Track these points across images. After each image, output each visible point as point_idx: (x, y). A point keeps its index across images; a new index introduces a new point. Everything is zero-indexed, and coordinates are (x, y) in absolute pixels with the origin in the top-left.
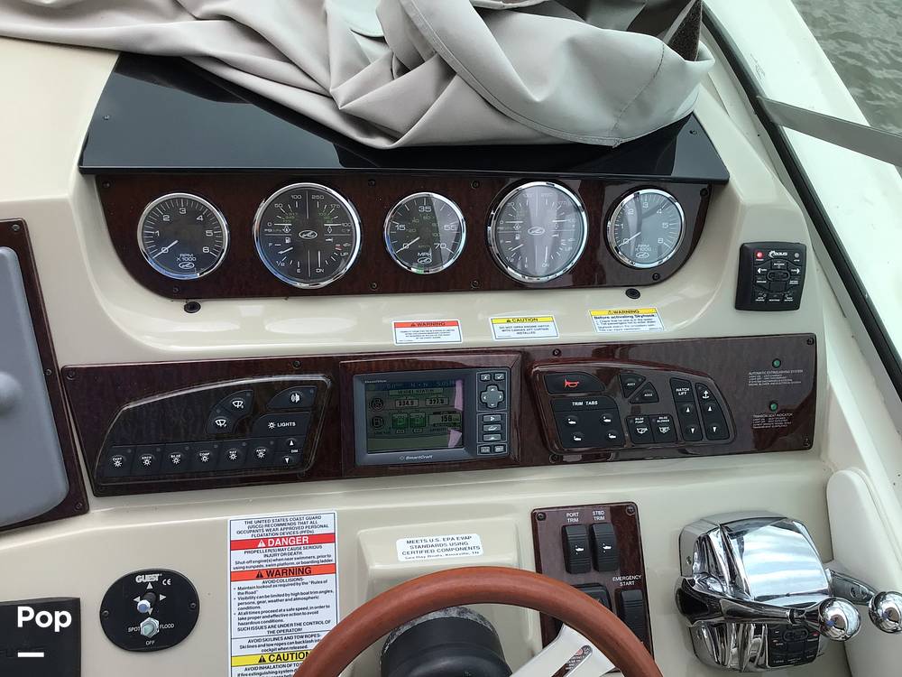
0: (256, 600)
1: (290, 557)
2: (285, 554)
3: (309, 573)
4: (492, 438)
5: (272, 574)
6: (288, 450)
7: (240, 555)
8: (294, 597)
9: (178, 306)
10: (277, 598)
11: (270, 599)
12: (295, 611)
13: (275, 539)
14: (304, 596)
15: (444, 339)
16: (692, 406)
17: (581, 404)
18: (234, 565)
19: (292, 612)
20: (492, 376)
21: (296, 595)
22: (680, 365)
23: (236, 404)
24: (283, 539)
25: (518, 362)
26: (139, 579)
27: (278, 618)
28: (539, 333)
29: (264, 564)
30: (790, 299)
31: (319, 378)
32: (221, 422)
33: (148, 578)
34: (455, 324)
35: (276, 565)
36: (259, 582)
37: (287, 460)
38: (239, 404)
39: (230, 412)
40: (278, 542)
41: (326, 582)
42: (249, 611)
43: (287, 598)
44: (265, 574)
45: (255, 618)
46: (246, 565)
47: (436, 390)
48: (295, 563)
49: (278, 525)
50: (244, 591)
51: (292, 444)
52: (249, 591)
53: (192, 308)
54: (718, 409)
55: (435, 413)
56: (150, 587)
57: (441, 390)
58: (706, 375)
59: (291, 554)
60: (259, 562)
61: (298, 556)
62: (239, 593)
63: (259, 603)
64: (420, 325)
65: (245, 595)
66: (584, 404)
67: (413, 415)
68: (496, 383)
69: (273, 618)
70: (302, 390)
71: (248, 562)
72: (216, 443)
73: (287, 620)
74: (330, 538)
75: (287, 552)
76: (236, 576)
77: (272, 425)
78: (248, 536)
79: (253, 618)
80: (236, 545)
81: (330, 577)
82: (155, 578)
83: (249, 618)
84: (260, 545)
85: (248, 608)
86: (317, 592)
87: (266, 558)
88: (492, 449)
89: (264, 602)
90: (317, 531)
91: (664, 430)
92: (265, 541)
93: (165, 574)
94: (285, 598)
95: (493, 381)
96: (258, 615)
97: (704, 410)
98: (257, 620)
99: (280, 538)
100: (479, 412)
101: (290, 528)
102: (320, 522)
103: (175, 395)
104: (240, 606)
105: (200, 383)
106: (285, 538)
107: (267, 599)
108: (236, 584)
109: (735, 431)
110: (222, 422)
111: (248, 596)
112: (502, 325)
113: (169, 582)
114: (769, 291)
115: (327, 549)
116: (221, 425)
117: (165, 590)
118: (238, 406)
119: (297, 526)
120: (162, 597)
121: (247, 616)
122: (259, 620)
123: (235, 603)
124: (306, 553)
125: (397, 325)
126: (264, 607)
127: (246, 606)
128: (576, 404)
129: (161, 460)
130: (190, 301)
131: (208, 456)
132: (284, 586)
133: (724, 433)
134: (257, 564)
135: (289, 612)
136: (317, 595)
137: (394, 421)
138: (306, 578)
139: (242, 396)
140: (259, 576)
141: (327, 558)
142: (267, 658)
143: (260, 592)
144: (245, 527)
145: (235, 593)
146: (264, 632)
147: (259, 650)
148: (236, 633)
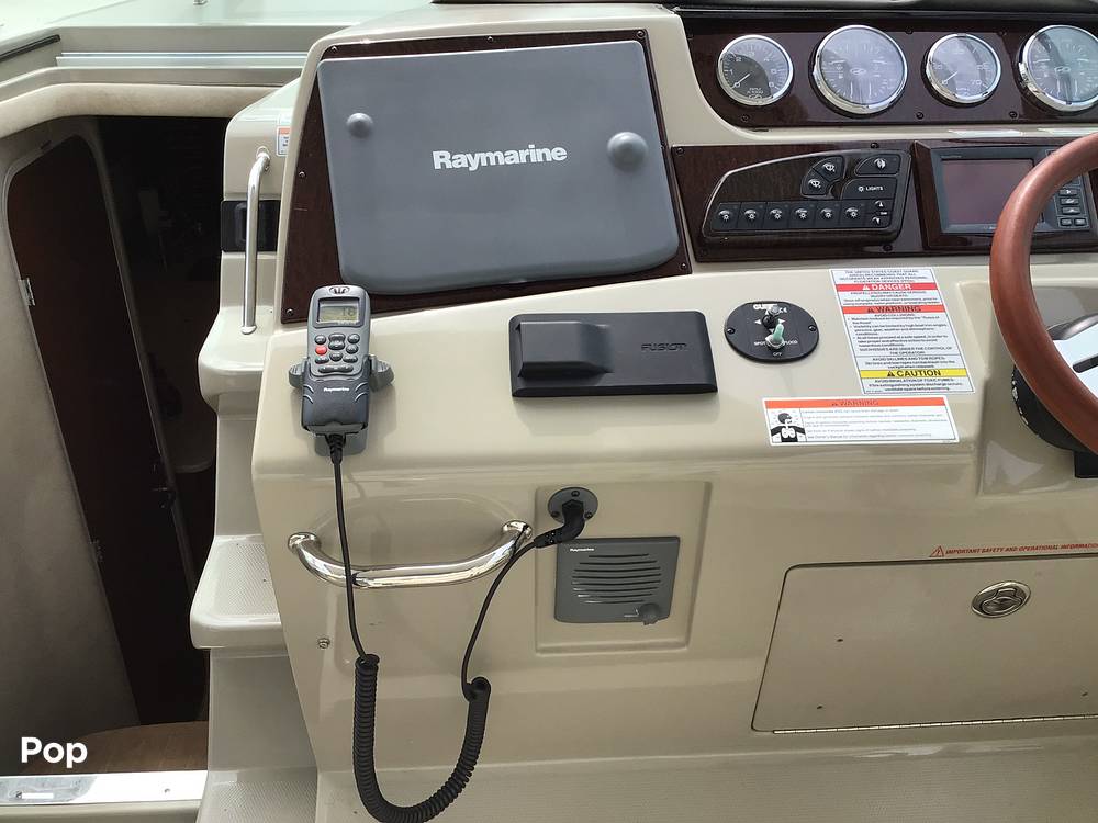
0: (872, 329)
1: (897, 298)
2: (891, 296)
3: (920, 311)
4: (1072, 211)
5: (881, 309)
6: (877, 212)
7: (846, 296)
8: (909, 328)
10: (894, 328)
11: (885, 328)
12: (914, 338)
13: (877, 284)
14: (919, 327)
18: (843, 302)
19: (911, 339)
21: (911, 326)
24: (885, 285)
26: (756, 307)
27: (898, 343)
29: (873, 302)
32: (815, 182)
33: (764, 307)
35: (884, 304)
36: (872, 315)
37: (878, 220)
38: (830, 167)
39: (822, 174)
40: (881, 287)
41: (937, 318)
42: (867, 336)
43: (902, 328)
44: (875, 310)
45: (874, 342)
46: (855, 302)
48: (903, 303)
49: (877, 275)
50: (858, 321)
51: (881, 206)
52: (862, 321)
56: (767, 313)
59: (896, 296)
60: (868, 300)
61: (904, 298)
62: (854, 323)
63: (875, 331)
65: (860, 324)
69: (893, 343)
71: (857, 300)
72: (812, 203)
73: (907, 345)
74: (931, 286)
75: (892, 294)
76: (846, 310)
77: (861, 189)
78: (852, 282)
80: (842, 288)
81: (941, 315)
82: (771, 307)
83: (869, 342)
84: (864, 289)
85: (866, 334)
86: (931, 325)
87: (873, 298)
88: (1073, 222)
89: (880, 330)
90: (916, 281)
92: (870, 286)
94: (900, 328)
96: (876, 340)
98: (878, 343)
99: (882, 284)
101: (890, 277)
102: (917, 275)
104: (858, 332)
107: (883, 328)
108: (847, 316)
110: (817, 183)
111: (863, 325)
113: (785, 310)
115: (930, 294)
116: (816, 185)
118: (830, 170)
119: (896, 276)
120: (781, 321)
121: (867, 340)
122: (880, 344)
123: (852, 330)
124: (910, 296)
126: (880, 334)
127: (863, 333)
129: (764, 214)
131: (806, 213)
132: (897, 319)
134: (865, 302)
135: (907, 339)
136: (932, 327)
138: (917, 315)
139: (832, 162)
140: (870, 310)
141: (933, 301)
142: (895, 373)
143: (874, 323)
144: (847, 275)
145: (850, 323)
146: (887, 353)
147: (885, 367)
148: (858, 353)
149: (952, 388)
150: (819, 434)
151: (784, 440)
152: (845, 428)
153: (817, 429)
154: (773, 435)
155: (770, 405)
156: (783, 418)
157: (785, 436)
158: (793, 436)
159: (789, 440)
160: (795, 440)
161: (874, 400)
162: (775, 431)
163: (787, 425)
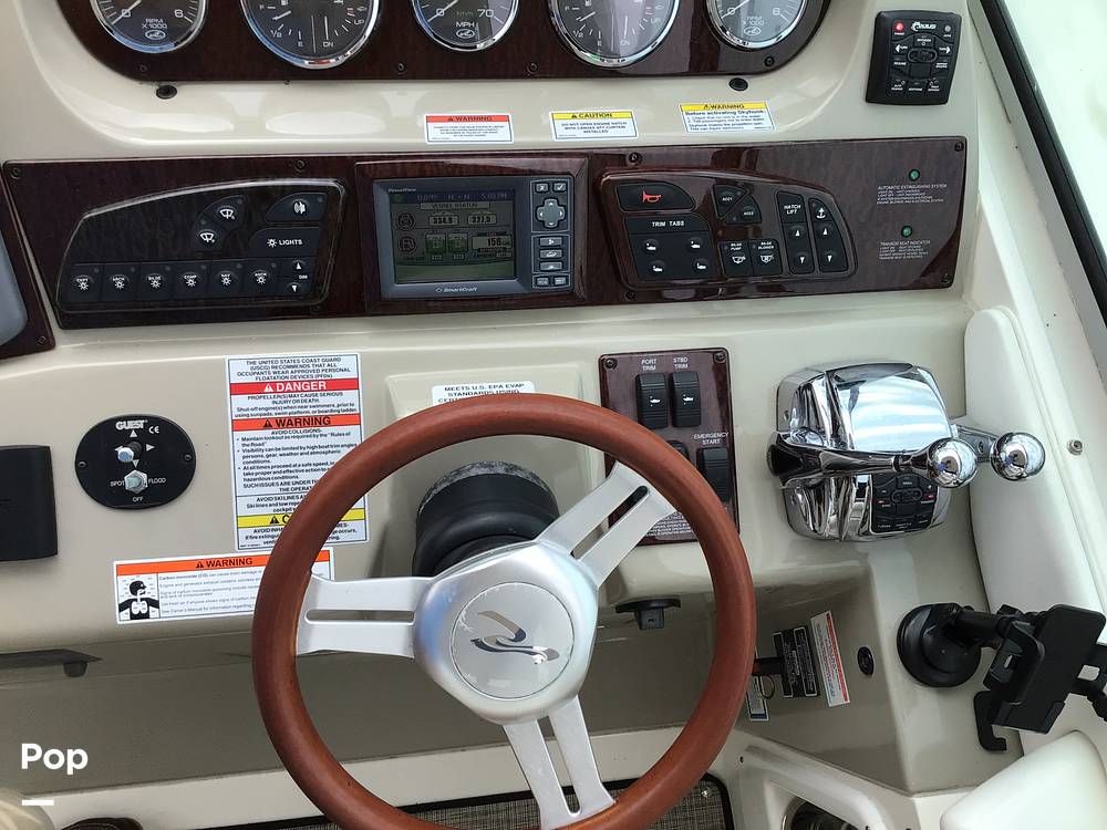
0: (265, 454)
1: (304, 404)
2: (298, 401)
3: (328, 424)
4: (551, 267)
5: (282, 423)
6: (294, 274)
7: (242, 401)
8: (311, 450)
9: (148, 91)
10: (291, 451)
11: (282, 452)
12: (312, 467)
13: (285, 383)
14: (322, 450)
15: (489, 137)
16: (802, 228)
17: (663, 224)
18: (235, 412)
19: (308, 468)
20: (551, 186)
21: (313, 448)
22: (791, 175)
23: (225, 213)
24: (295, 384)
25: (585, 167)
26: (120, 426)
27: (292, 474)
28: (612, 132)
29: (273, 412)
30: (935, 89)
31: (330, 183)
32: (207, 236)
33: (131, 425)
34: (505, 119)
35: (287, 413)
36: (268, 433)
37: (294, 287)
38: (227, 211)
39: (217, 223)
40: (289, 386)
41: (348, 434)
42: (256, 465)
43: (302, 451)
44: (274, 424)
45: (264, 474)
46: (250, 412)
47: (480, 204)
48: (311, 412)
49: (288, 367)
50: (250, 442)
51: (299, 267)
52: (255, 442)
53: (166, 93)
54: (835, 232)
55: (479, 235)
56: (133, 435)
57: (485, 204)
58: (823, 190)
59: (305, 401)
60: (267, 409)
61: (314, 404)
62: (244, 445)
63: (268, 456)
64: (459, 119)
65: (252, 447)
66: (667, 224)
67: (452, 237)
68: (555, 195)
69: (286, 474)
70: (306, 197)
71: (252, 409)
72: (205, 264)
73: (302, 477)
74: (352, 384)
75: (300, 398)
76: (238, 425)
77: (272, 242)
78: (252, 379)
79: (262, 473)
80: (237, 389)
81: (354, 429)
82: (140, 424)
83: (257, 474)
84: (266, 390)
85: (255, 462)
86: (338, 446)
87: (275, 405)
88: (551, 281)
89: (274, 455)
90: (336, 376)
91: (766, 259)
92: (273, 385)
93: (152, 420)
94: (299, 451)
95: (551, 193)
96: (267, 470)
97: (818, 234)
98: (267, 476)
99: (291, 382)
100: (535, 232)
101: (303, 371)
102: (339, 365)
103: (147, 200)
104: (246, 460)
105: (179, 186)
106: (297, 382)
107: (278, 452)
108: (240, 435)
109: (856, 264)
110: (209, 236)
111: (253, 448)
112: (565, 122)
113: (156, 430)
114: (909, 76)
115: (349, 397)
116: (207, 240)
117: (152, 439)
118: (227, 216)
119: (311, 368)
120: (149, 447)
121: (254, 471)
122: (270, 476)
123: (239, 456)
124: (324, 400)
125: (430, 119)
126: (274, 461)
127: (252, 460)
128: (657, 224)
129: (137, 282)
130: (164, 84)
131: (195, 280)
132: (298, 437)
133: (841, 264)
134: (263, 412)
135: (305, 468)
136: (338, 449)
137: (428, 243)
138: (324, 430)
139: (231, 203)
140: (267, 426)
141: (349, 407)
142: (279, 518)
143: (270, 444)
144: (247, 368)
145: (238, 445)
146: (276, 490)
147: (270, 510)
148: (241, 491)
149: (343, 537)
150: (175, 607)
151: (133, 617)
152: (205, 598)
153: (174, 600)
154: (120, 611)
155: (122, 570)
156: (135, 587)
157: (135, 612)
158: (144, 612)
159: (140, 616)
160: (146, 616)
161: (250, 558)
162: (125, 606)
163: (139, 597)
